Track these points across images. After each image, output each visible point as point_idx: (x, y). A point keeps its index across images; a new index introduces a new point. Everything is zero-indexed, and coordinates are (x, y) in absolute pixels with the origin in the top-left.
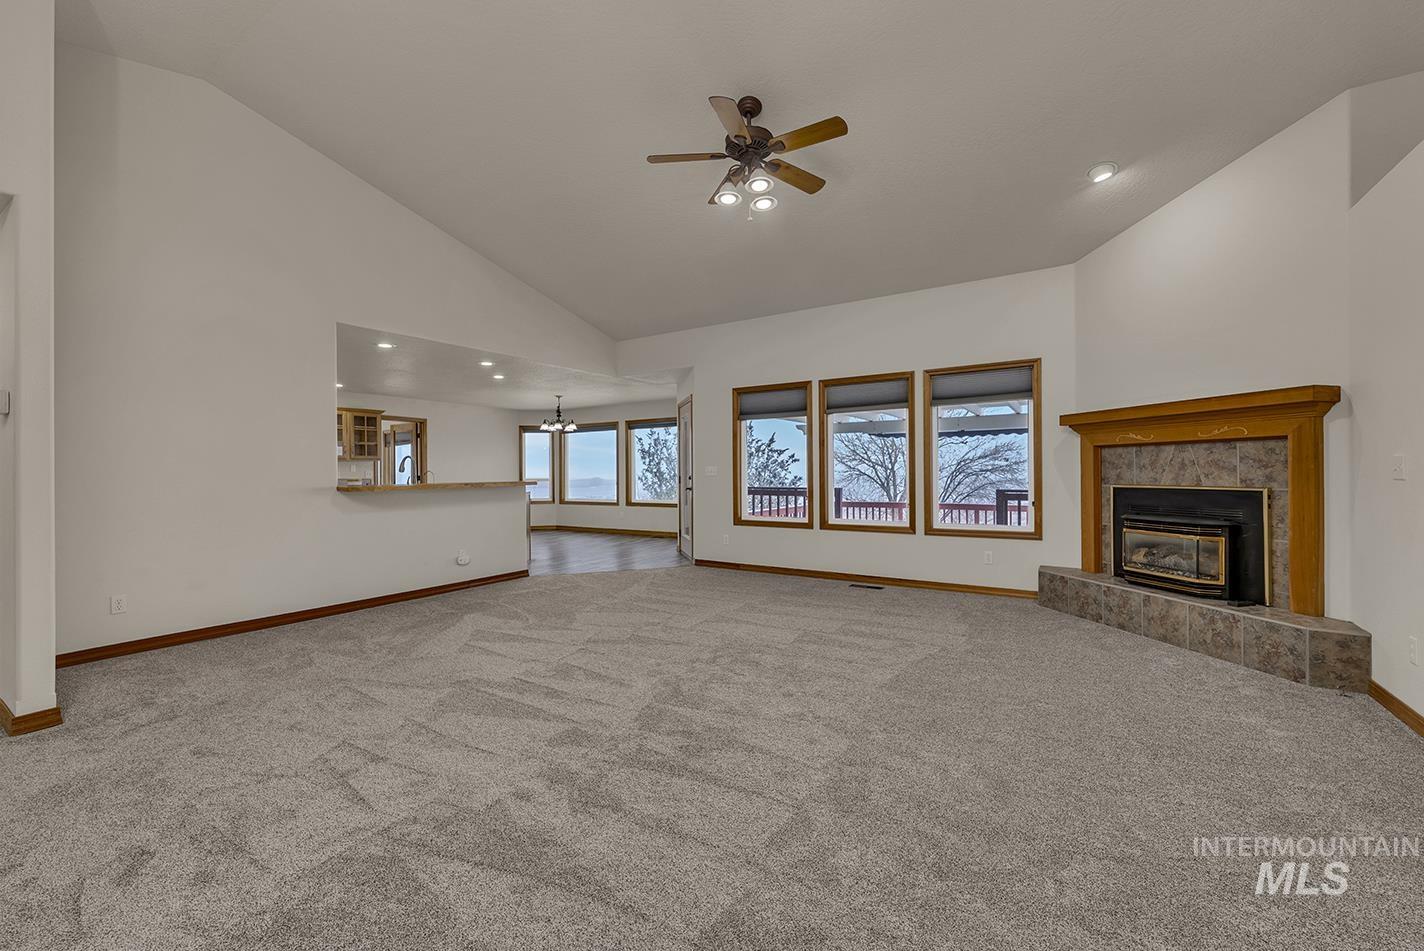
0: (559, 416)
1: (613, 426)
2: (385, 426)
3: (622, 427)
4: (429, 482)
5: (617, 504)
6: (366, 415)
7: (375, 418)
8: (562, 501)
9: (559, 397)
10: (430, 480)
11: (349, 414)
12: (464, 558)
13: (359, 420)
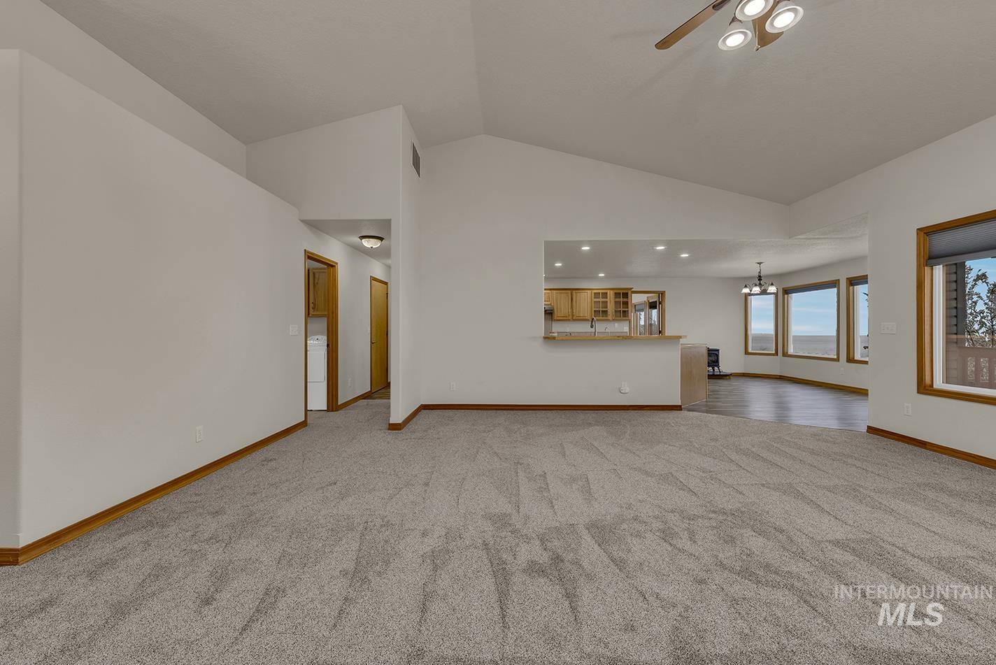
0: (760, 280)
1: (833, 284)
2: (636, 299)
3: (843, 284)
4: (666, 335)
5: (838, 360)
6: (621, 292)
7: (627, 293)
8: (785, 354)
9: (760, 263)
10: (667, 334)
11: (611, 291)
12: (626, 389)
13: (617, 295)
